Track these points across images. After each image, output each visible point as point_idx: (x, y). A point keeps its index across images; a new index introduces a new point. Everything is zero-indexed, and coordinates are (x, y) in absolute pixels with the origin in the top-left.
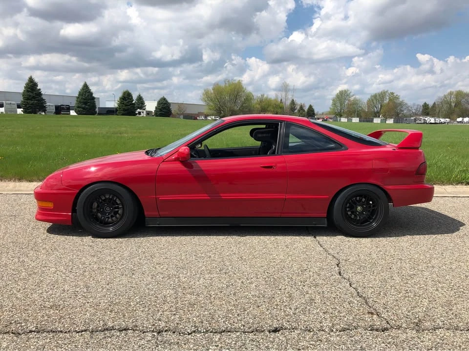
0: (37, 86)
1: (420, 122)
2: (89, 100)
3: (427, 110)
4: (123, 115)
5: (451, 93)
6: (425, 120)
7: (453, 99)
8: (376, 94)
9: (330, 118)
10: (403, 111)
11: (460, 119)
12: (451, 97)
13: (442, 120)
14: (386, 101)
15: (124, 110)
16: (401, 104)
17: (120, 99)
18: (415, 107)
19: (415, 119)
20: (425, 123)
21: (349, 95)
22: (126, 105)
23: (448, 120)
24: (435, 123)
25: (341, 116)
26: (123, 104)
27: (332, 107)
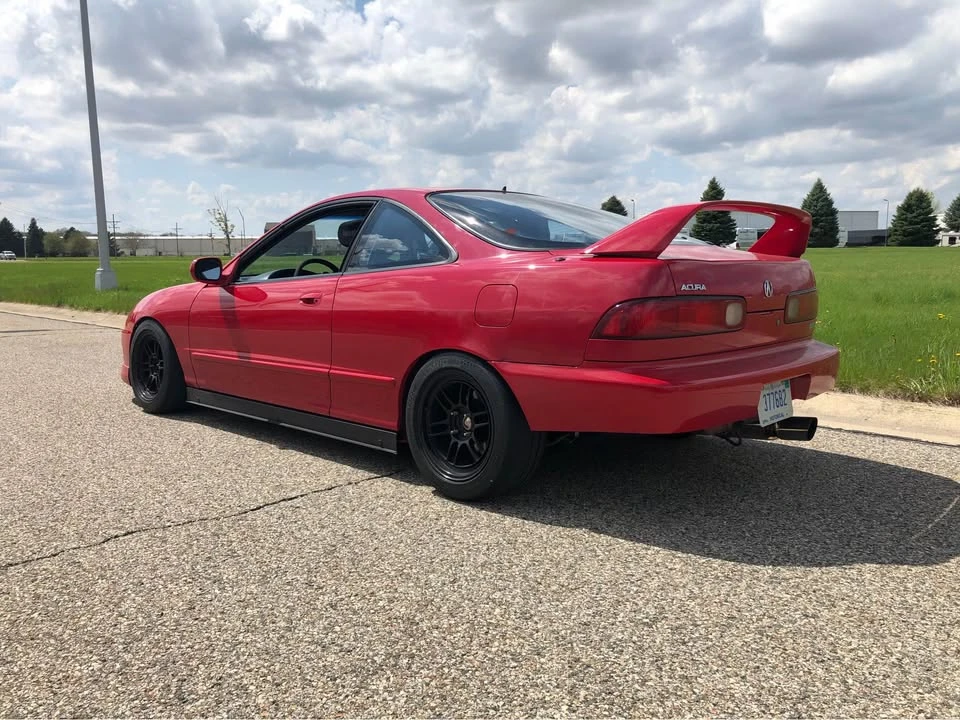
0: (723, 195)
2: (822, 216)
4: (902, 244)
15: (905, 234)
17: (899, 209)
22: (911, 223)
26: (905, 220)
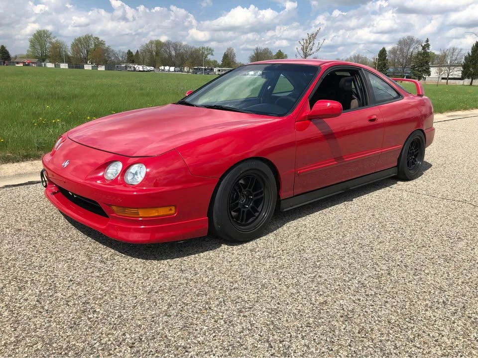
1: (130, 70)
3: (132, 58)
5: (151, 42)
6: (134, 67)
7: (154, 49)
8: (80, 38)
9: (33, 63)
10: (110, 58)
11: (162, 68)
12: (152, 46)
13: (148, 68)
14: (92, 47)
16: (107, 50)
18: (121, 54)
19: (126, 66)
20: (135, 70)
21: (49, 37)
23: (152, 68)
24: (143, 71)
25: (44, 60)
27: (30, 49)
